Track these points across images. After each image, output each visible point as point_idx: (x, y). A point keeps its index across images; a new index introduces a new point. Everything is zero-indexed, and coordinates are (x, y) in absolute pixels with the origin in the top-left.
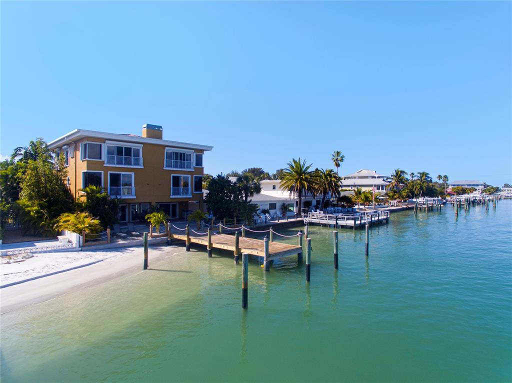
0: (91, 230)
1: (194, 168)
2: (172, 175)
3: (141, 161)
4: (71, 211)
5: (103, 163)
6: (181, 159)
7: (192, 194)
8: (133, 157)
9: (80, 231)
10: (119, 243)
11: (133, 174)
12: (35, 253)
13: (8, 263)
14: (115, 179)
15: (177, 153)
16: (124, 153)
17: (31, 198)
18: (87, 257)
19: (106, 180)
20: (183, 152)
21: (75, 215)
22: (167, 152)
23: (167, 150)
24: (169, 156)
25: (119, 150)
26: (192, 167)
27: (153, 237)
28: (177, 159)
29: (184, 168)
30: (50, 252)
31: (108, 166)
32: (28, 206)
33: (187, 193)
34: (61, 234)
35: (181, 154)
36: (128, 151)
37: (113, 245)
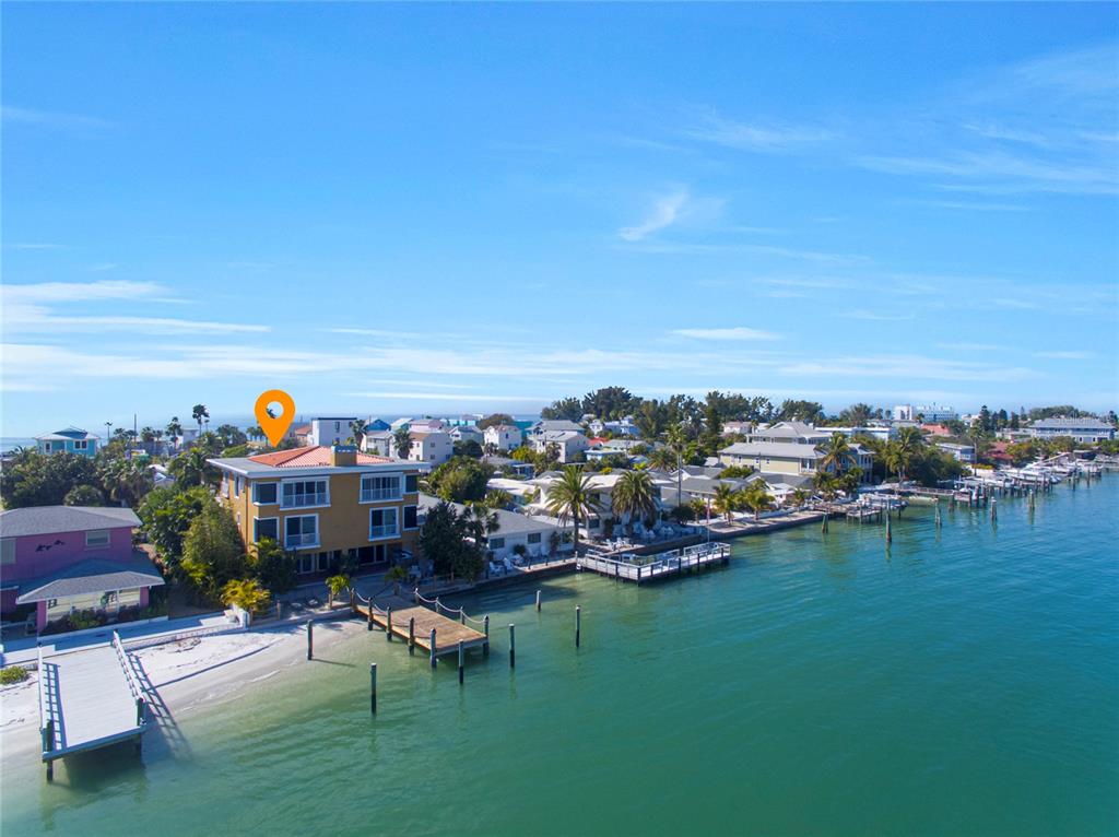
0: (259, 607)
1: (405, 496)
2: (371, 510)
3: (328, 499)
4: (238, 576)
5: (279, 506)
6: (384, 487)
7: (401, 532)
8: (316, 494)
9: (247, 608)
10: (292, 619)
11: (317, 515)
12: (201, 636)
13: (179, 651)
14: (294, 526)
15: (378, 479)
16: (305, 491)
17: (196, 560)
18: (253, 642)
19: (281, 528)
20: (387, 477)
21: (243, 583)
22: (364, 481)
23: (363, 476)
24: (367, 483)
25: (299, 486)
26: (401, 495)
27: (332, 608)
28: (378, 487)
29: (389, 497)
30: (216, 634)
31: (284, 509)
32: (192, 571)
33: (394, 532)
34: (229, 608)
35: (384, 479)
36: (310, 486)
37: (284, 621)
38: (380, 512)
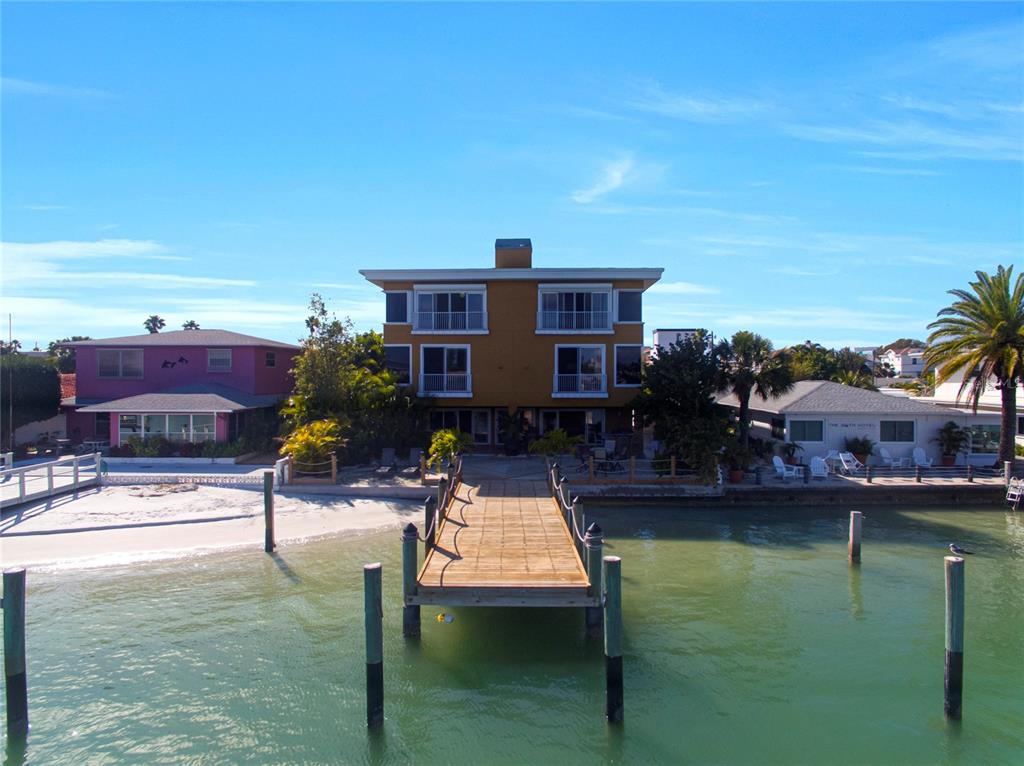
2: (557, 346)
3: (485, 319)
5: (410, 327)
6: (580, 308)
7: (611, 389)
8: (467, 313)
10: (354, 486)
11: (468, 347)
14: (433, 358)
15: (569, 296)
16: (450, 306)
19: (416, 362)
20: (584, 291)
22: (544, 295)
23: (543, 290)
24: (549, 304)
26: (610, 325)
27: (425, 483)
28: (569, 307)
29: (589, 327)
31: (419, 333)
33: (597, 387)
35: (580, 296)
36: (459, 302)
38: (575, 351)
